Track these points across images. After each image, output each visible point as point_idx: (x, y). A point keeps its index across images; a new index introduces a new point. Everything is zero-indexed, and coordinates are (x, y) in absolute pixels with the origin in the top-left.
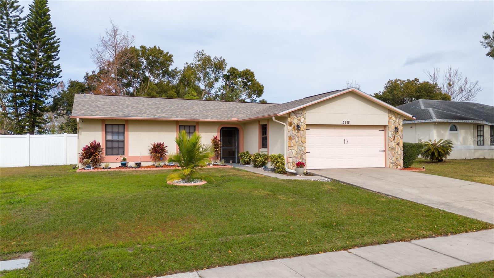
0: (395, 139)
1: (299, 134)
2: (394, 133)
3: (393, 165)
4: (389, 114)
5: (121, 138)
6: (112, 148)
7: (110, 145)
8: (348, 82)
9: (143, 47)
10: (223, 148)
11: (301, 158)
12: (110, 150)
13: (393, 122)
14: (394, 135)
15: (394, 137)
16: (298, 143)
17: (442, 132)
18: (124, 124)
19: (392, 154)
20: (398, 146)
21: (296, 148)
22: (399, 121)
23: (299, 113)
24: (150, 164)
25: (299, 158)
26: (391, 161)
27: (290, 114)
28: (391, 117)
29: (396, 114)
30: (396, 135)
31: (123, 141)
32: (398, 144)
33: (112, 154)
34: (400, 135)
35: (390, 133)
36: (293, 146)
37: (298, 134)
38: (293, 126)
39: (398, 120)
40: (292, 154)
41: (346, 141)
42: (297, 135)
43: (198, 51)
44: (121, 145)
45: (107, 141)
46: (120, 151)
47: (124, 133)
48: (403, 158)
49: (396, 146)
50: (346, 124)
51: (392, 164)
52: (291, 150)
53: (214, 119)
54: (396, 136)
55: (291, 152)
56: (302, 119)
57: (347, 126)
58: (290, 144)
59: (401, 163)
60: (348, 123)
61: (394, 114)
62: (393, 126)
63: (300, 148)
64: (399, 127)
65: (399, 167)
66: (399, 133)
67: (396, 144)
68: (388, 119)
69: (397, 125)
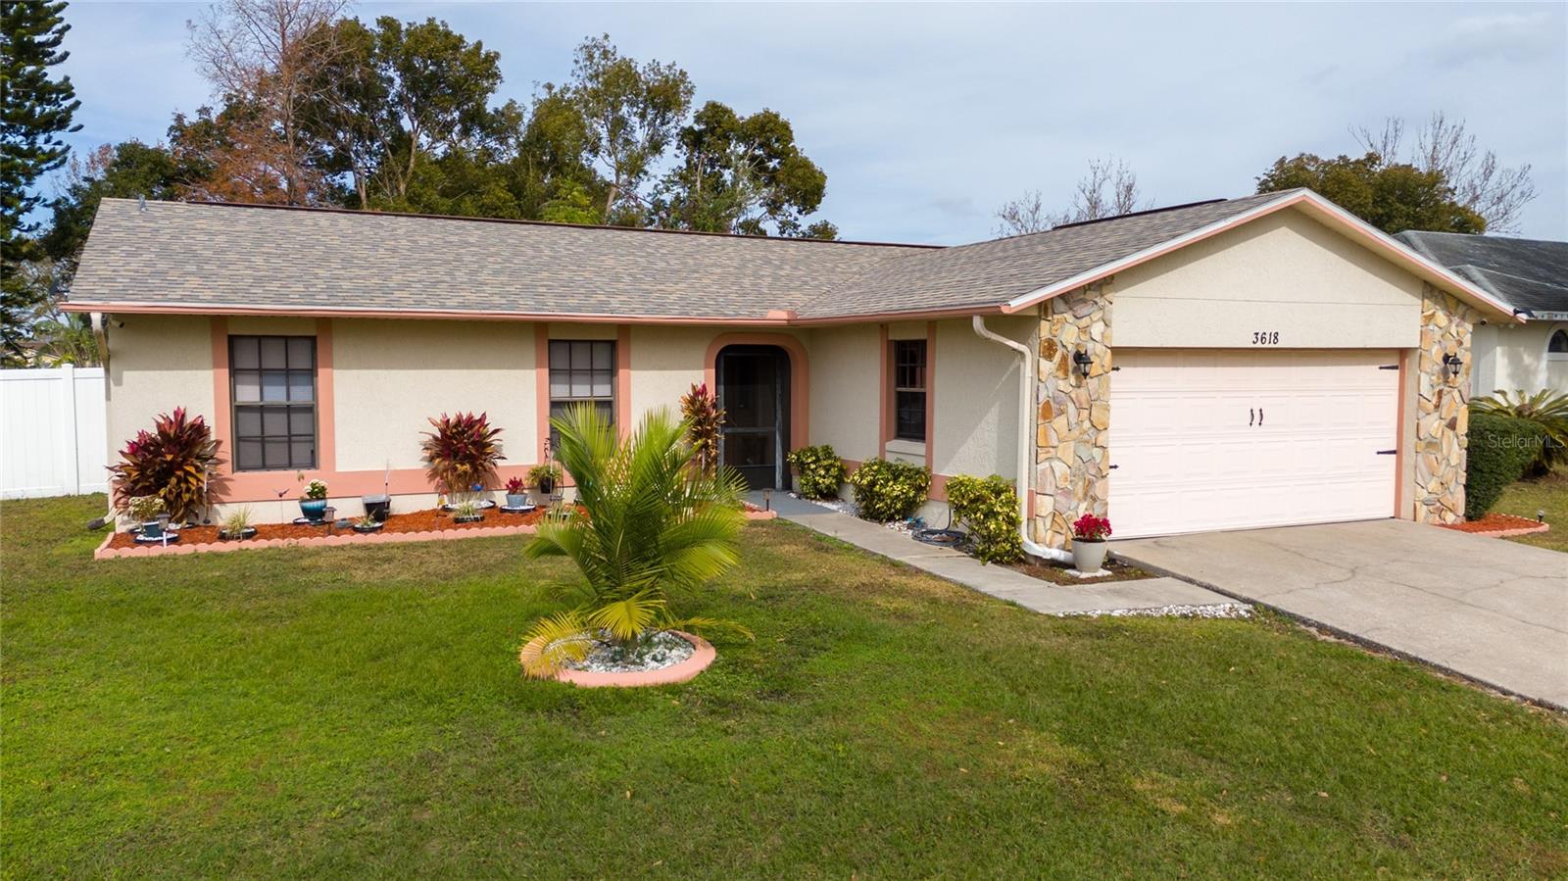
0: (1443, 402)
1: (1082, 390)
2: (1438, 378)
3: (1431, 508)
4: (1426, 301)
5: (300, 395)
6: (263, 440)
7: (251, 425)
8: (1095, 165)
9: (387, 23)
10: (729, 430)
11: (1086, 494)
12: (252, 451)
13: (1437, 334)
14: (1441, 387)
15: (1440, 392)
16: (1076, 433)
17: (1527, 359)
18: (313, 334)
19: (1429, 466)
20: (1451, 433)
21: (1067, 451)
22: (1460, 329)
23: (1084, 301)
24: (430, 502)
25: (1081, 495)
26: (1424, 494)
27: (1049, 306)
28: (1433, 315)
29: (1451, 303)
30: (1446, 389)
31: (310, 410)
32: (1452, 425)
33: (264, 467)
34: (1462, 388)
35: (1426, 380)
36: (1056, 444)
37: (1079, 391)
38: (1057, 358)
39: (1457, 326)
40: (1050, 478)
41: (1257, 417)
42: (1073, 395)
43: (587, 38)
44: (300, 423)
45: (239, 410)
46: (300, 451)
47: (312, 373)
48: (1464, 483)
49: (1443, 432)
50: (1266, 345)
51: (1425, 507)
52: (1047, 464)
53: (694, 317)
54: (1445, 392)
55: (1049, 471)
56: (1094, 325)
57: (1266, 353)
58: (1046, 435)
59: (1458, 499)
60: (1273, 338)
61: (1446, 302)
62: (1438, 350)
63: (1084, 454)
64: (1458, 352)
65: (1450, 518)
66: (1456, 377)
67: (1444, 423)
68: (1419, 321)
69: (1450, 347)
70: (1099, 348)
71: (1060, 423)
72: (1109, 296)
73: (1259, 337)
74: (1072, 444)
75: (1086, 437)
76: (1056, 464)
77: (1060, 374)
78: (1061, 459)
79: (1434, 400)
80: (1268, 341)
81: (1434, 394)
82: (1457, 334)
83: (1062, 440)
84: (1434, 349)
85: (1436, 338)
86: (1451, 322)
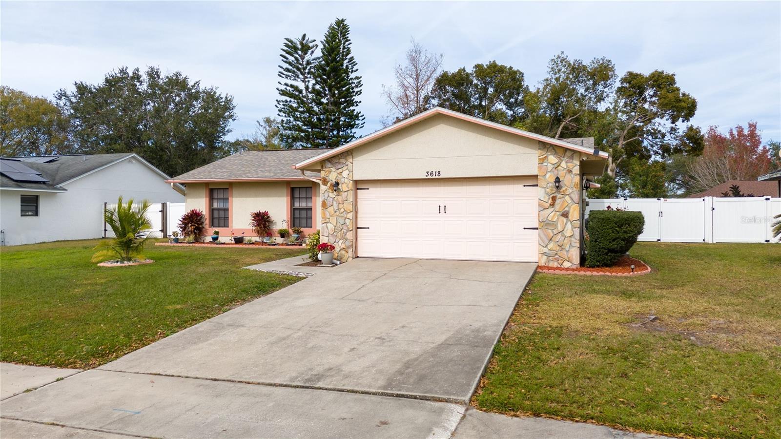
0: (556, 202)
1: (339, 197)
2: (552, 190)
3: (551, 258)
4: (539, 151)
5: (224, 205)
6: (218, 219)
7: (216, 214)
11: (343, 237)
13: (550, 167)
14: (554, 195)
15: (554, 199)
16: (338, 213)
18: (228, 187)
19: (546, 235)
20: (565, 220)
21: (334, 220)
22: (569, 164)
23: (339, 163)
25: (340, 237)
26: (545, 250)
27: (324, 165)
28: (546, 158)
29: (560, 151)
30: (559, 196)
31: (227, 210)
32: (565, 215)
34: (572, 195)
35: (542, 192)
36: (329, 217)
38: (329, 184)
39: (566, 162)
40: (326, 230)
41: (442, 209)
42: (335, 199)
45: (212, 210)
47: (228, 199)
48: (578, 245)
49: (558, 218)
50: (434, 177)
51: (545, 258)
52: (325, 224)
55: (325, 227)
56: (344, 172)
57: (434, 180)
58: (325, 214)
59: (572, 256)
60: (437, 174)
61: (555, 150)
62: (551, 176)
63: (341, 221)
64: (568, 176)
65: (567, 265)
66: (566, 189)
67: (558, 213)
68: (537, 161)
69: (561, 174)
70: (346, 180)
71: (331, 209)
72: (351, 160)
73: (429, 173)
74: (335, 217)
75: (342, 215)
76: (329, 225)
77: (330, 191)
78: (331, 223)
79: (550, 201)
80: (434, 175)
81: (549, 198)
82: (567, 166)
83: (331, 216)
84: (548, 175)
85: (549, 169)
86: (562, 161)
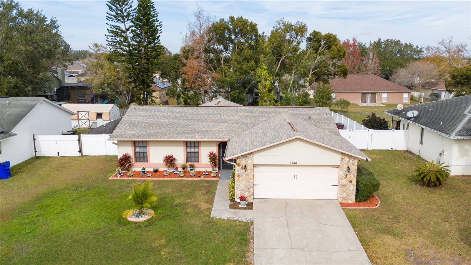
0: (347, 177)
1: (246, 172)
2: (346, 172)
3: (344, 199)
4: (342, 155)
5: (145, 150)
6: (140, 157)
7: (138, 155)
12: (138, 159)
13: (346, 162)
15: (346, 175)
16: (245, 180)
18: (146, 143)
20: (350, 184)
23: (247, 157)
24: (165, 169)
25: (247, 191)
26: (342, 196)
27: (239, 158)
28: (344, 158)
29: (350, 156)
30: (349, 174)
31: (146, 153)
32: (351, 182)
33: (140, 162)
34: (353, 174)
35: (342, 172)
36: (241, 181)
38: (241, 166)
39: (352, 160)
41: (295, 177)
44: (145, 155)
45: (136, 153)
47: (146, 147)
48: (355, 194)
49: (348, 183)
51: (341, 199)
55: (239, 186)
56: (249, 160)
57: (294, 165)
58: (239, 180)
59: (352, 198)
60: (295, 163)
62: (346, 166)
63: (247, 183)
64: (353, 166)
65: (350, 202)
66: (352, 172)
67: (348, 181)
68: (340, 159)
69: (350, 165)
70: (250, 165)
71: (242, 178)
72: (253, 155)
73: (292, 163)
74: (244, 182)
75: (248, 180)
76: (241, 185)
77: (242, 169)
78: (242, 184)
79: (345, 176)
82: (353, 162)
83: (242, 181)
84: (345, 165)
85: (345, 163)
86: (350, 160)
